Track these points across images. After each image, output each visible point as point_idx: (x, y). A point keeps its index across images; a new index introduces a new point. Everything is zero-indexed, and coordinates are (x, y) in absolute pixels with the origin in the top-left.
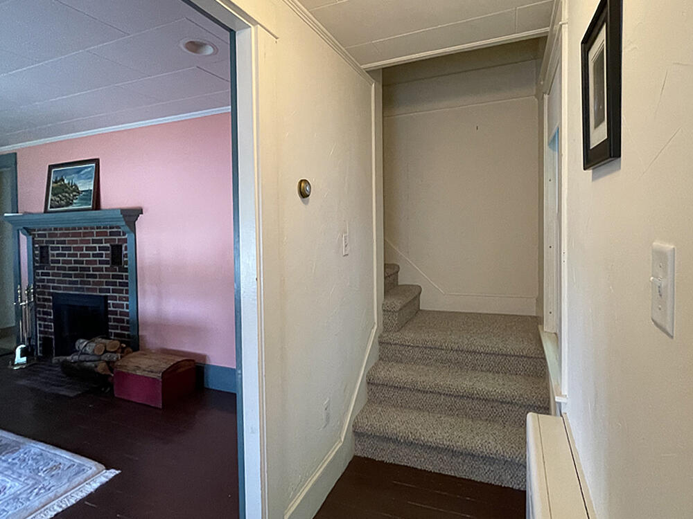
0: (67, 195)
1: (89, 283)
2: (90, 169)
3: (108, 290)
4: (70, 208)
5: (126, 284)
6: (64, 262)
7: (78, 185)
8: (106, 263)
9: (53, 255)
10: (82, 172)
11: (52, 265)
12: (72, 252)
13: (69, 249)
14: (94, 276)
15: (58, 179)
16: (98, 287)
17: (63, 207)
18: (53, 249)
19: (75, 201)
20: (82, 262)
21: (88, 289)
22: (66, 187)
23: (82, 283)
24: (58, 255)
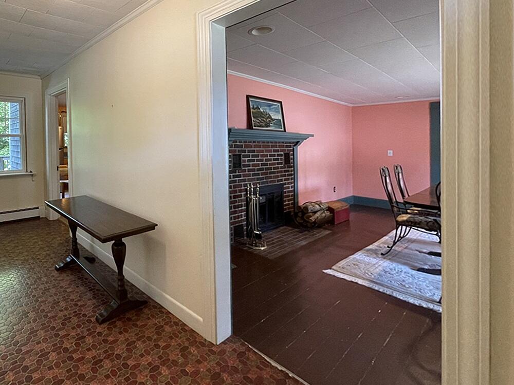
0: (264, 119)
1: (271, 177)
2: (276, 106)
3: (282, 180)
4: (268, 128)
5: (291, 175)
6: (253, 165)
7: (271, 115)
8: (281, 163)
9: (245, 161)
10: (272, 107)
11: (243, 168)
12: (260, 158)
13: (258, 156)
14: (274, 173)
15: (255, 107)
16: (276, 179)
17: (263, 127)
18: (244, 156)
19: (271, 125)
20: (266, 164)
21: (271, 182)
22: (263, 114)
23: (266, 178)
24: (249, 161)
